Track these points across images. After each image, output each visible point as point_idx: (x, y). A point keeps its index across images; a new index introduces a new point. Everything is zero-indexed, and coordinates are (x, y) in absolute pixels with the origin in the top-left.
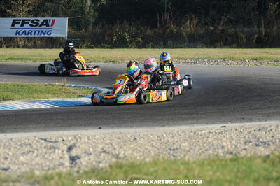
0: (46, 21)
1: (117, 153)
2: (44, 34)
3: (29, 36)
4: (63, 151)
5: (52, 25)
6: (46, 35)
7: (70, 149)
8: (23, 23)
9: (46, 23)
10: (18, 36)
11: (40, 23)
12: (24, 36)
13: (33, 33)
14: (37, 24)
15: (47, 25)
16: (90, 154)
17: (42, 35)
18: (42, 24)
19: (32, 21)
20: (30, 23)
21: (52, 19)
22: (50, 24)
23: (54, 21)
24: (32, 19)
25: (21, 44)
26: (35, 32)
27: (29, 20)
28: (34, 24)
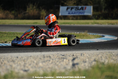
1: (103, 61)
3: (74, 15)
4: (69, 60)
7: (74, 59)
8: (72, 8)
14: (78, 9)
16: (86, 62)
18: (80, 9)
20: (75, 9)
22: (84, 9)
25: (71, 18)
26: (77, 13)
27: (74, 7)
28: (77, 9)
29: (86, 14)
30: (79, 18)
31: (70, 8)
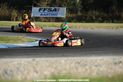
2: (54, 15)
5: (58, 11)
6: (55, 16)
8: (44, 10)
9: (55, 10)
10: (41, 16)
11: (52, 10)
12: (44, 16)
13: (49, 15)
14: (51, 11)
15: (56, 11)
17: (53, 16)
19: (49, 9)
20: (48, 10)
21: (58, 8)
22: (57, 10)
23: (59, 9)
24: (48, 8)
25: (43, 20)
26: (50, 14)
27: (47, 8)
28: (50, 11)
29: (59, 16)
30: (51, 19)
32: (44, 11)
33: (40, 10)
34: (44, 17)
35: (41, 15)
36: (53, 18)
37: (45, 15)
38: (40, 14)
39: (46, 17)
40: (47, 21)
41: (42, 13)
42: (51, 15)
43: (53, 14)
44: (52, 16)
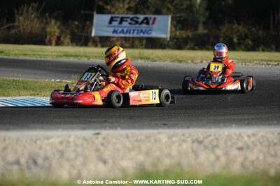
0: (146, 19)
2: (144, 33)
3: (128, 35)
5: (153, 23)
6: (146, 35)
9: (146, 21)
10: (115, 35)
12: (122, 35)
13: (132, 31)
14: (137, 22)
15: (148, 23)
17: (142, 35)
18: (142, 22)
19: (132, 19)
20: (129, 21)
21: (153, 16)
22: (151, 22)
23: (155, 19)
24: (131, 16)
26: (134, 30)
27: (128, 18)
28: (133, 22)
29: (154, 35)
30: (137, 42)
31: (119, 20)
32: (120, 23)
33: (111, 21)
34: (121, 38)
35: (115, 31)
36: (141, 39)
37: (122, 32)
38: (112, 29)
39: (125, 38)
40: (127, 45)
41: (116, 29)
42: (136, 32)
43: (142, 31)
44: (138, 36)
